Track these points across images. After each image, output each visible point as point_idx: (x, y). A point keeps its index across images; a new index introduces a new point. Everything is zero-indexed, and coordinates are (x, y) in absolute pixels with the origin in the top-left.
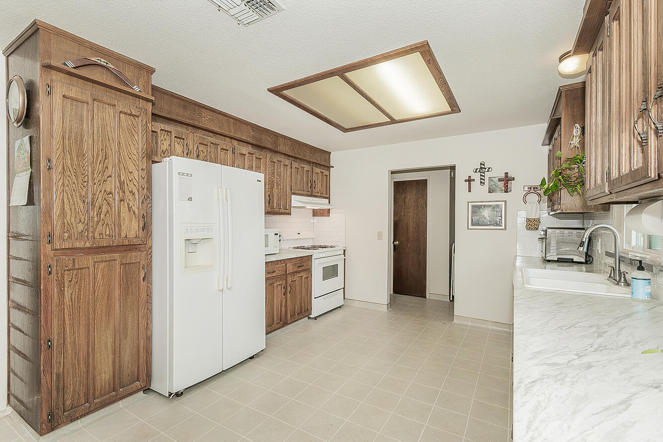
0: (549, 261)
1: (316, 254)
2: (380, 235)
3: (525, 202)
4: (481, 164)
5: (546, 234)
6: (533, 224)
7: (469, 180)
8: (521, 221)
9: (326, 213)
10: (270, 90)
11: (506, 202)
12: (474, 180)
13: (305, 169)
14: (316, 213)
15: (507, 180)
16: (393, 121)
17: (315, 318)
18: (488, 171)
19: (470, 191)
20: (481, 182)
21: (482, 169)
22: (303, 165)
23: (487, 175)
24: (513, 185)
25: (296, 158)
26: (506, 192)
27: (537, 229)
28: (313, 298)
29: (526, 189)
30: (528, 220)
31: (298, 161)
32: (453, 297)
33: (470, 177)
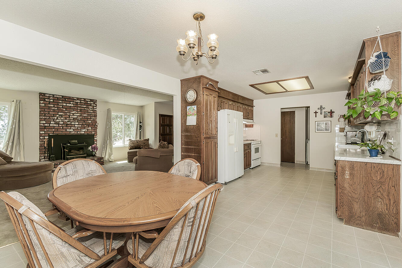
0: (348, 143)
1: (253, 143)
2: (277, 135)
3: (339, 121)
4: (321, 106)
5: (346, 134)
6: (342, 130)
7: (316, 113)
8: (337, 129)
9: (251, 126)
10: (250, 85)
11: (331, 121)
12: (318, 113)
13: (246, 108)
14: (247, 126)
15: (331, 112)
16: (287, 91)
17: (252, 168)
18: (324, 109)
19: (316, 117)
20: (321, 113)
21: (321, 108)
22: (246, 107)
23: (323, 111)
24: (334, 114)
25: (243, 104)
26: (331, 117)
27: (344, 132)
28: (252, 160)
29: (339, 116)
30: (340, 128)
31: (244, 105)
32: (307, 162)
33: (316, 111)
